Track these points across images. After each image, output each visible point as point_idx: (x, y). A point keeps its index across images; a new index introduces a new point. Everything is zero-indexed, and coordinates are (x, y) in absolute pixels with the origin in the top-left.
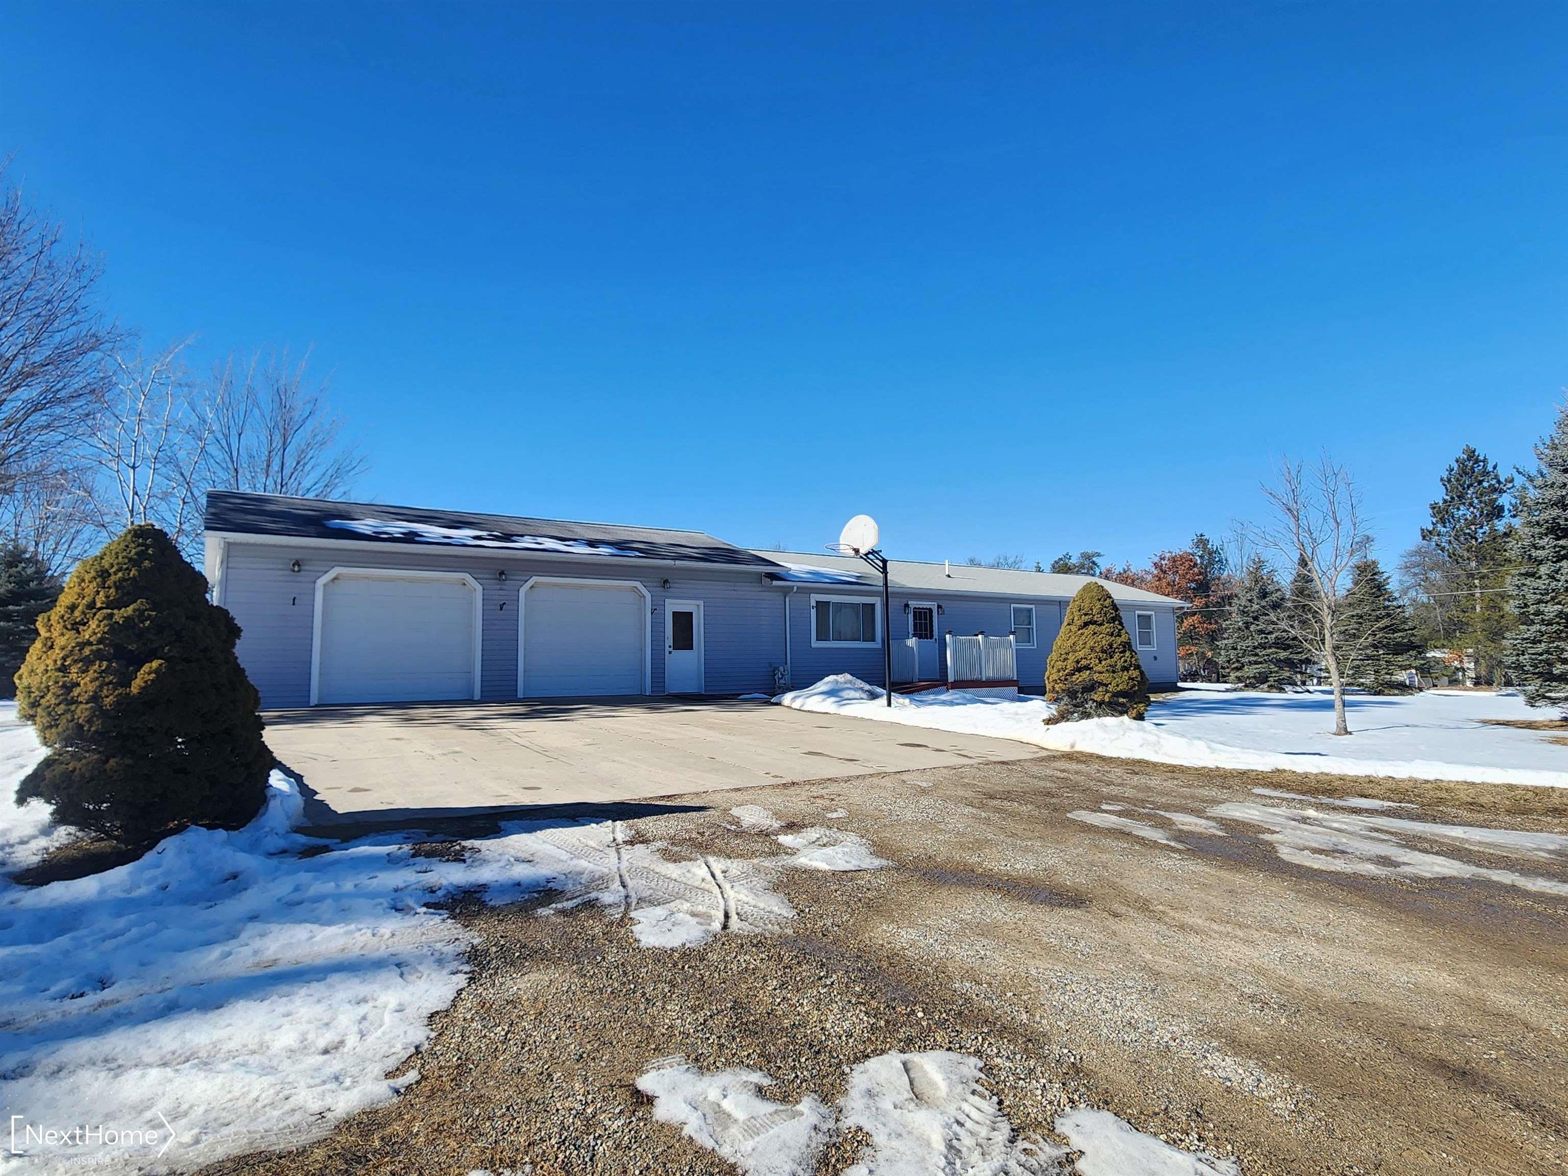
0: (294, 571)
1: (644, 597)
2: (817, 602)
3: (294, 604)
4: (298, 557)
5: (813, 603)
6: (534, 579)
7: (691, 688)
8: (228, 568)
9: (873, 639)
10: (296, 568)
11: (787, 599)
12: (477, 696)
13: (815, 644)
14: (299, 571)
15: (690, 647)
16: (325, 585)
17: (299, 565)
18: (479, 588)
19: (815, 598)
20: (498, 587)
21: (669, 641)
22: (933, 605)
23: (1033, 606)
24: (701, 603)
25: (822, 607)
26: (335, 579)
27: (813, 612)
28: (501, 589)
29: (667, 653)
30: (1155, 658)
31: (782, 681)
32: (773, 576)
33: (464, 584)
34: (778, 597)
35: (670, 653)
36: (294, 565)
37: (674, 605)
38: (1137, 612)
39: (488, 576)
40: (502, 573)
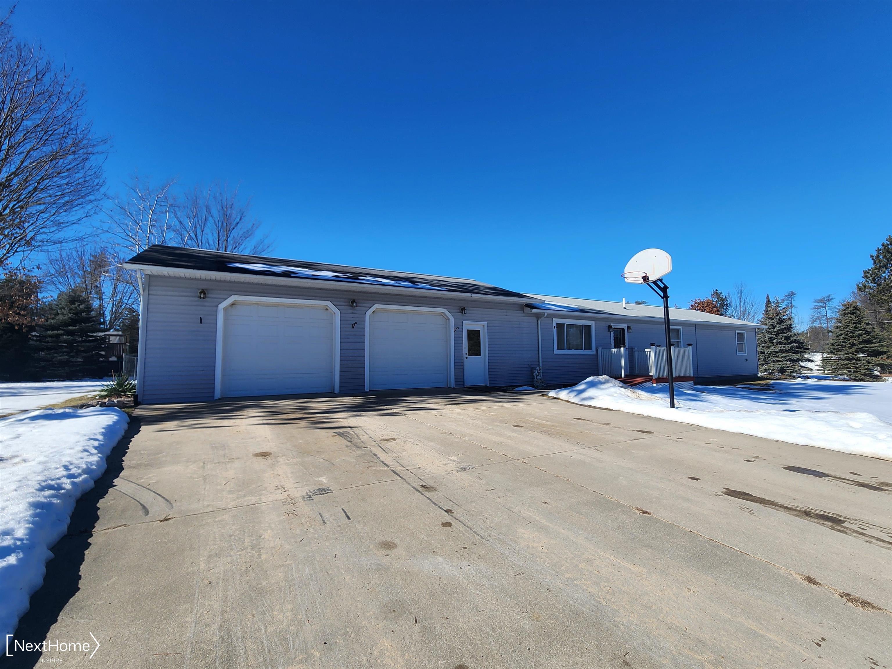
0: (201, 297)
1: (449, 319)
2: (557, 324)
3: (201, 323)
4: (204, 287)
5: (555, 325)
6: (376, 306)
7: (479, 382)
8: (149, 294)
9: (590, 348)
10: (202, 296)
11: (539, 322)
12: (337, 389)
13: (557, 352)
14: (204, 298)
15: (479, 354)
16: (225, 309)
17: (205, 294)
18: (338, 312)
19: (556, 321)
20: (351, 311)
21: (466, 350)
22: (625, 326)
23: (680, 327)
24: (486, 324)
25: (560, 326)
26: (233, 304)
27: (555, 330)
28: (353, 313)
29: (465, 358)
30: (746, 360)
31: (539, 377)
32: (531, 306)
33: (327, 309)
34: (534, 320)
35: (466, 358)
36: (201, 293)
37: (469, 325)
38: (737, 331)
39: (344, 304)
40: (353, 301)
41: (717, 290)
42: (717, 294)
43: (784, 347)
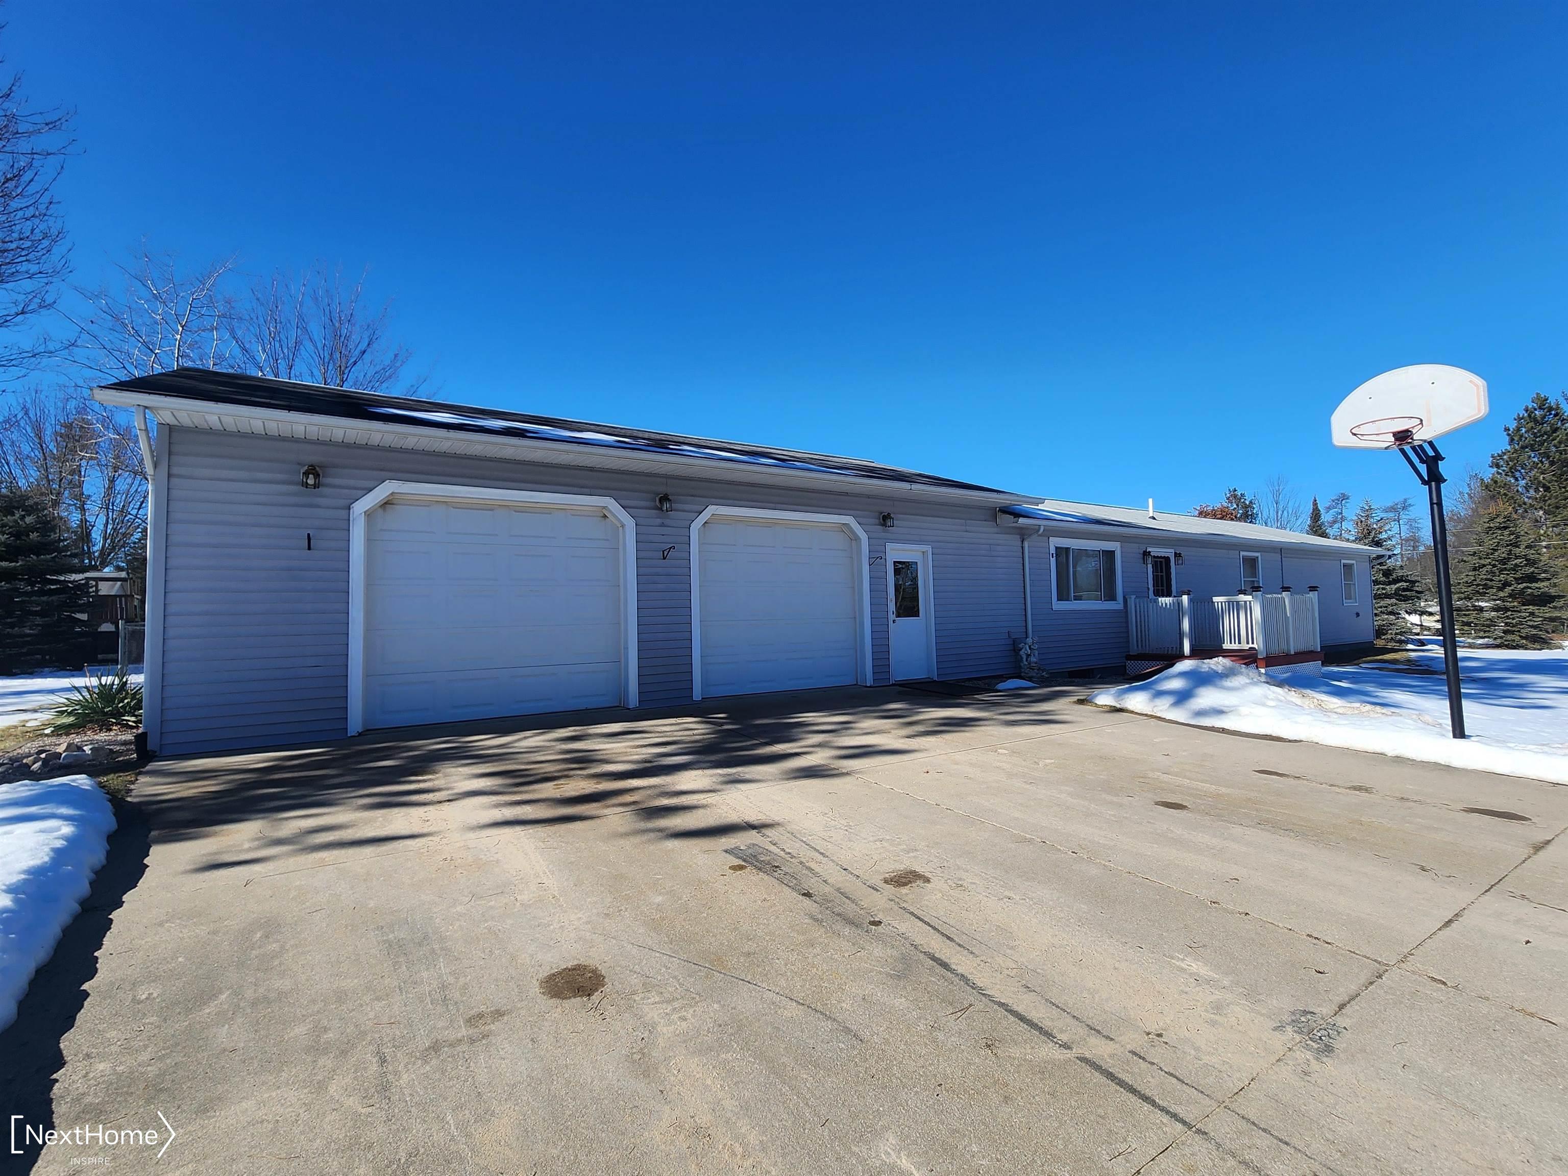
0: (306, 485)
1: (857, 539)
2: (1056, 548)
3: (309, 548)
4: (314, 459)
5: (1053, 550)
6: (711, 510)
7: (919, 674)
8: (169, 476)
9: (1112, 597)
10: (311, 481)
11: (1026, 544)
12: (633, 699)
13: (1058, 605)
14: (316, 486)
15: (916, 613)
16: (369, 514)
17: (317, 476)
18: (630, 523)
19: (1056, 542)
20: (659, 521)
21: (892, 607)
22: (1169, 552)
23: (1258, 554)
24: (928, 548)
25: (1062, 552)
26: (386, 504)
27: (1053, 561)
28: (663, 525)
29: (891, 622)
30: (1358, 615)
31: (1033, 659)
32: (1007, 511)
33: (605, 516)
34: (1015, 541)
35: (894, 621)
36: (306, 474)
37: (897, 552)
38: (1343, 561)
39: (643, 503)
40: (665, 498)
41: (1235, 490)
42: (1234, 497)
43: (1383, 589)
